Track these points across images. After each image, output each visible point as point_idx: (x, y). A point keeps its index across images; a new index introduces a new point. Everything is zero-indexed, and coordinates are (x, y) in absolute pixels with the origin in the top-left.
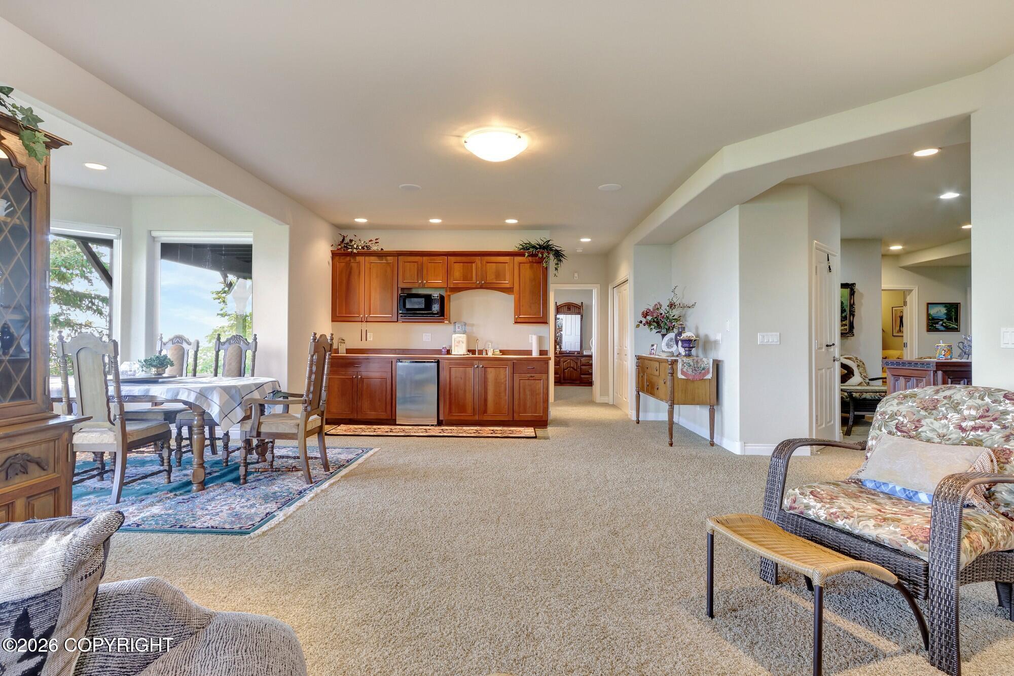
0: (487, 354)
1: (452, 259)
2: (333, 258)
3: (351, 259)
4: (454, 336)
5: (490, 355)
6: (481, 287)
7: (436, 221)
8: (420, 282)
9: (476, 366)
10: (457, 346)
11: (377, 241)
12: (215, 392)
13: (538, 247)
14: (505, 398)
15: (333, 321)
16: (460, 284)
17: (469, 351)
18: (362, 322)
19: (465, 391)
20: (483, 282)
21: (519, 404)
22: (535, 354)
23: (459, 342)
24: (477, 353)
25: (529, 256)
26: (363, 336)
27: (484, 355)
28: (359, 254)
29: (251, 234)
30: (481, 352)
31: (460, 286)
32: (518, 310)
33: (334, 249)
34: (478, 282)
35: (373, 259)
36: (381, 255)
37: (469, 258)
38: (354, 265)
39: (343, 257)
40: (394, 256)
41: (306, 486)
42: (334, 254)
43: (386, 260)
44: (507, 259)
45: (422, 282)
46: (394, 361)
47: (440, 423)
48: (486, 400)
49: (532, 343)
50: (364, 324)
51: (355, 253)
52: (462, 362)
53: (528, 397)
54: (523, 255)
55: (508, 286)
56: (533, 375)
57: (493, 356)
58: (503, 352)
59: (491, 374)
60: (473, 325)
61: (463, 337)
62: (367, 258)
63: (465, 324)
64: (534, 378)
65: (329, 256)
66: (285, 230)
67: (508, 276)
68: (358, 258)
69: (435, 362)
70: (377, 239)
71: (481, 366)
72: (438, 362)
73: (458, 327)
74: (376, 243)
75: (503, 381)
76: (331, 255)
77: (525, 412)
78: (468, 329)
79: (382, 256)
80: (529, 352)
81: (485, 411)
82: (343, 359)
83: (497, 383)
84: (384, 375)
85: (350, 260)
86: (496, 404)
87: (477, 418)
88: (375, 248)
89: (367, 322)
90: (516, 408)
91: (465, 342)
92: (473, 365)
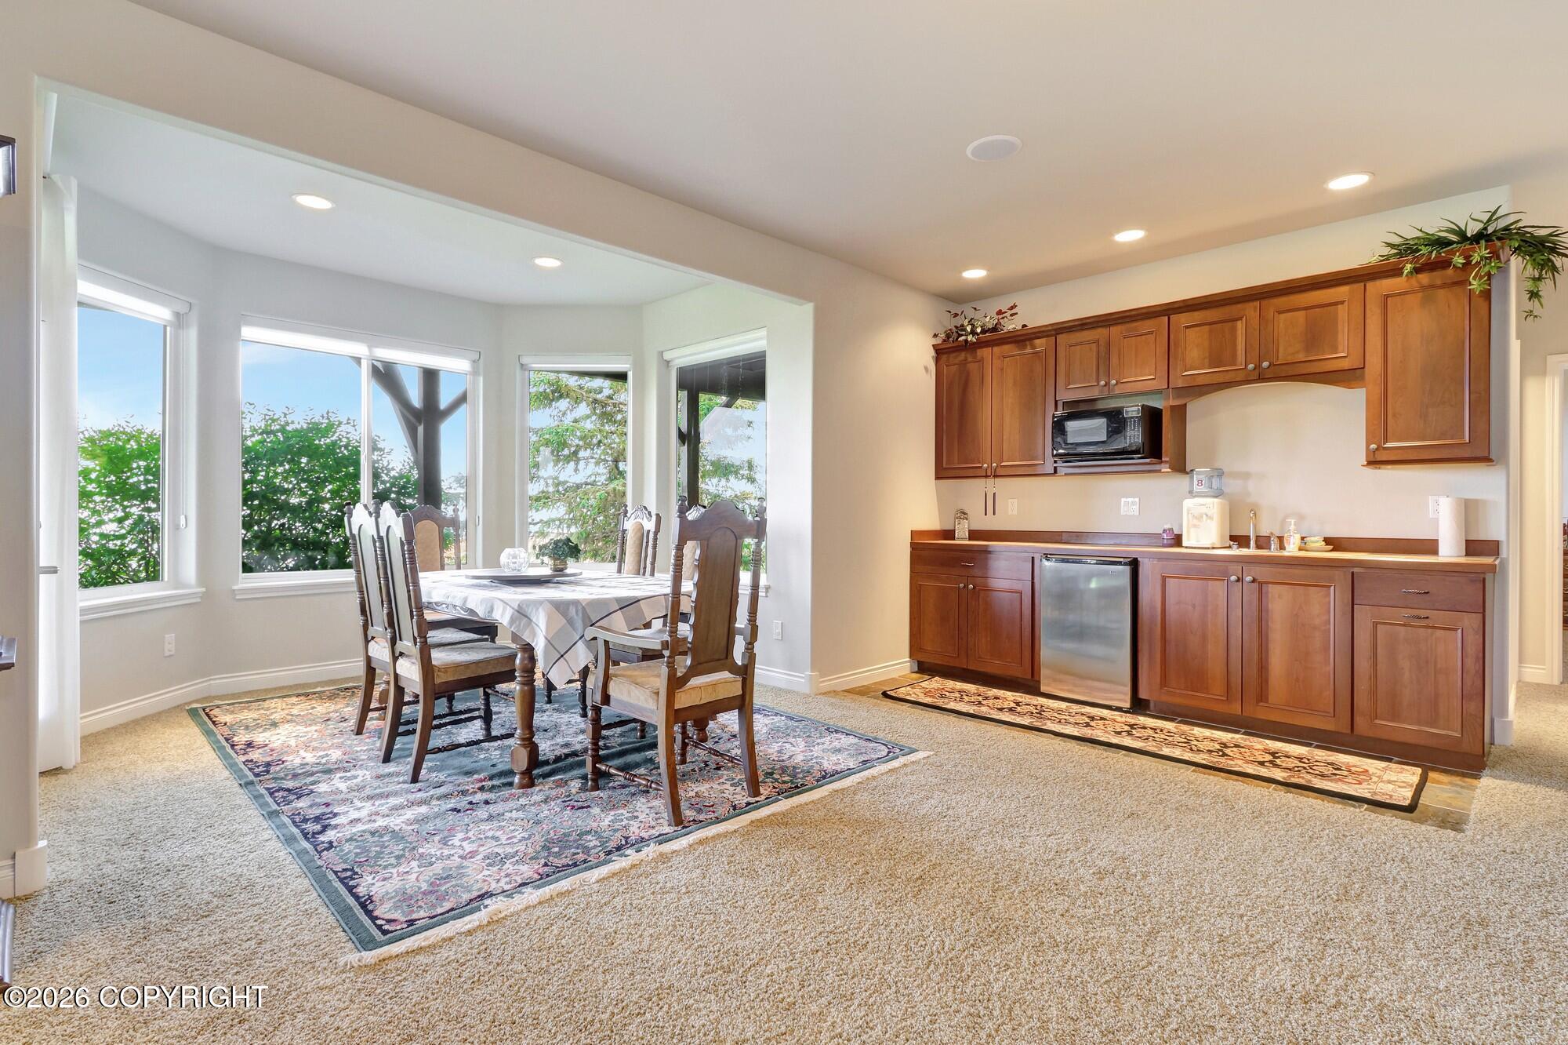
0: (1282, 548)
1: (1183, 319)
2: (937, 360)
3: (968, 356)
4: (1188, 503)
5: (1292, 549)
6: (1261, 377)
7: (1130, 236)
8: (1103, 383)
9: (1233, 578)
10: (1195, 526)
11: (1013, 311)
12: (540, 610)
13: (1453, 238)
14: (1326, 668)
15: (937, 478)
16: (1202, 377)
17: (1233, 538)
18: (986, 476)
19: (1204, 638)
20: (1265, 364)
21: (1373, 692)
22: (1449, 552)
23: (1199, 518)
24: (1252, 543)
25: (1417, 270)
26: (991, 505)
27: (1273, 551)
28: (981, 344)
29: (763, 333)
30: (1263, 542)
31: (1200, 381)
32: (1380, 426)
33: (938, 341)
34: (1251, 366)
35: (1007, 348)
36: (1023, 338)
37: (1227, 309)
38: (973, 367)
39: (954, 354)
40: (1048, 336)
41: (667, 829)
42: (940, 352)
43: (1033, 347)
44: (1343, 291)
45: (1107, 384)
46: (1037, 557)
47: (1139, 705)
48: (1263, 667)
49: (1437, 520)
50: (990, 481)
51: (974, 343)
52: (1207, 567)
53: (1407, 675)
54: (1396, 272)
55: (1345, 364)
56: (1423, 613)
57: (1303, 554)
58: (1333, 543)
59: (1280, 601)
60: (1246, 476)
61: (1213, 506)
62: (996, 349)
63: (1220, 474)
64: (1429, 622)
65: (927, 357)
66: (805, 312)
67: (1343, 338)
68: (980, 353)
69: (1125, 564)
70: (1012, 308)
71: (1249, 578)
72: (1134, 564)
73: (1200, 482)
74: (1012, 315)
75: (1317, 621)
76: (933, 353)
77: (1395, 716)
78: (1232, 486)
79: (1024, 341)
80: (1430, 546)
81: (1262, 696)
82: (956, 551)
83: (1298, 627)
84: (1017, 586)
85: (966, 357)
86: (1297, 680)
87: (1235, 709)
88: (1011, 325)
89: (996, 476)
90: (1362, 701)
91: (1216, 518)
92: (1225, 575)
